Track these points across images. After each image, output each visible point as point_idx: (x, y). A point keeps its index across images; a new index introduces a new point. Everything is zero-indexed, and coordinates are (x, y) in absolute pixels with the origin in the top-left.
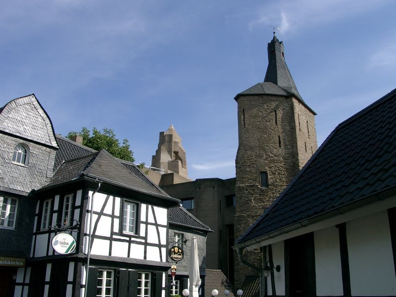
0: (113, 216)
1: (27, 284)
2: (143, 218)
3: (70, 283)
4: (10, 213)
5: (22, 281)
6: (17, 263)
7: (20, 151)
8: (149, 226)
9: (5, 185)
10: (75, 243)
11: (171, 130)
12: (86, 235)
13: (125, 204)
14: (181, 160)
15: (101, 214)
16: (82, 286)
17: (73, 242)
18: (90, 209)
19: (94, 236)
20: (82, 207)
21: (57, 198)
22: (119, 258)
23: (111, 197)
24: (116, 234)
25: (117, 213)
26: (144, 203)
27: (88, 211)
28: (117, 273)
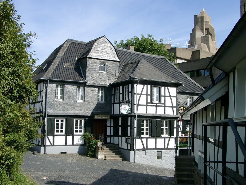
0: (147, 95)
1: (112, 126)
2: (163, 94)
3: (129, 126)
4: (101, 95)
5: (110, 125)
6: (107, 118)
7: (102, 66)
8: (166, 97)
9: (97, 83)
10: (130, 109)
11: (202, 13)
12: (134, 105)
13: (153, 88)
14: (211, 34)
15: (141, 94)
16: (134, 127)
17: (129, 108)
18: (136, 93)
19: (138, 105)
20: (132, 92)
21: (121, 87)
22: (151, 114)
23: (146, 86)
24: (149, 103)
25: (149, 93)
26: (163, 86)
27: (135, 94)
28: (151, 121)
